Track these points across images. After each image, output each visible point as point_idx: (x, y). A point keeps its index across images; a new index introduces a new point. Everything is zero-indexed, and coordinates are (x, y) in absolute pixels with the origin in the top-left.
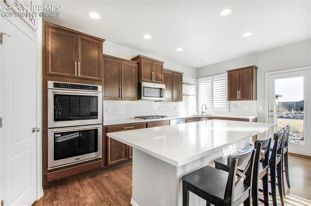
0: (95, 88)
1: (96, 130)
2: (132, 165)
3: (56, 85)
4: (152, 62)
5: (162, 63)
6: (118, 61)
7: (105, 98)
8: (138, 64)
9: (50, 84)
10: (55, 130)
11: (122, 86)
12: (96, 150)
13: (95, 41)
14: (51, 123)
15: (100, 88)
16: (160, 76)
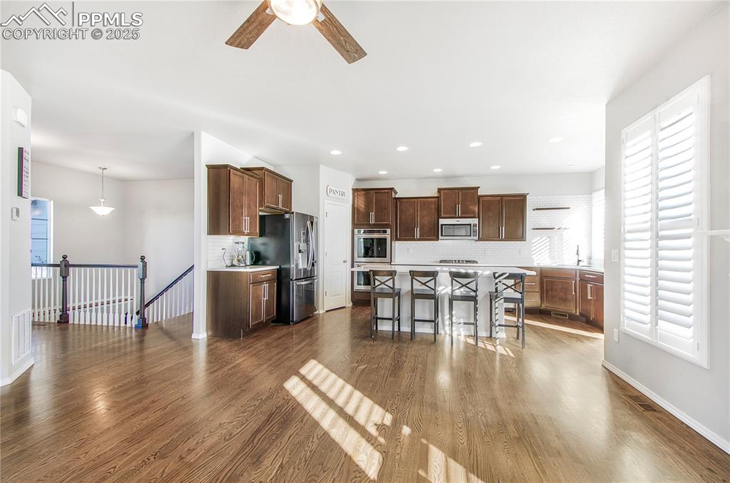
4: (458, 191)
5: (476, 189)
9: (356, 231)
11: (419, 226)
13: (386, 191)
16: (472, 207)
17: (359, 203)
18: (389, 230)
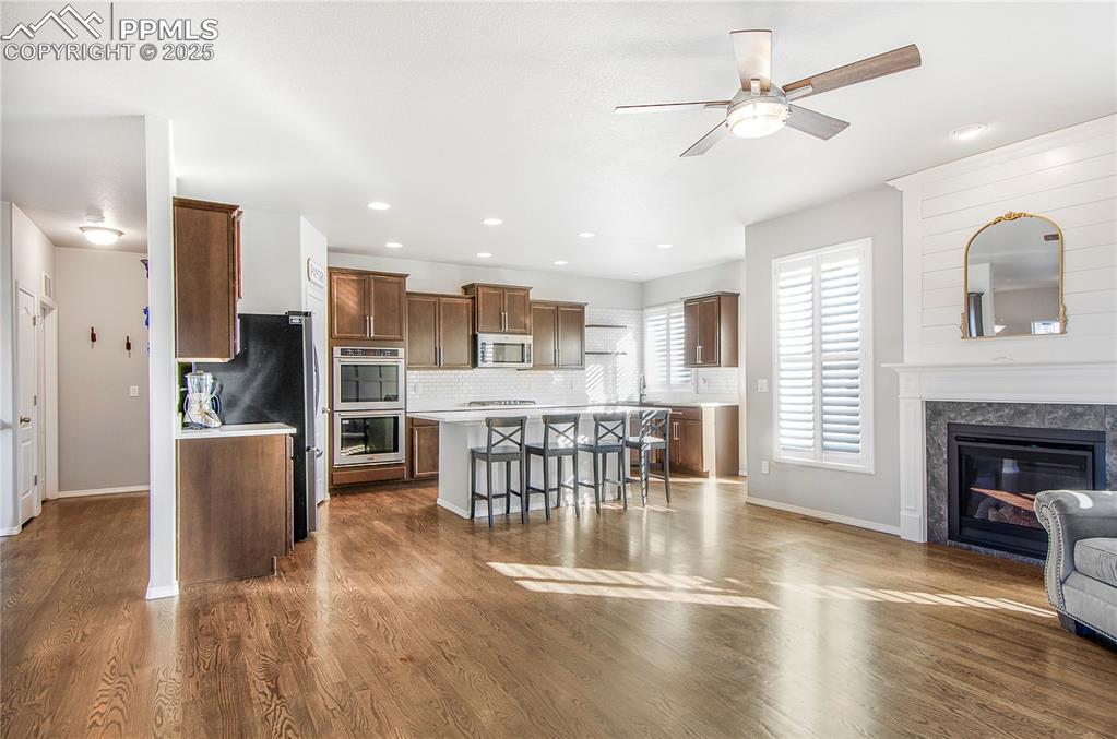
0: (395, 353)
1: (396, 419)
2: (437, 485)
3: (344, 352)
4: (502, 291)
5: (527, 290)
6: (433, 300)
7: (409, 367)
8: (473, 298)
9: (337, 350)
10: (342, 414)
11: (442, 344)
12: (396, 449)
13: (395, 279)
14: (339, 405)
15: (401, 351)
16: (522, 319)
17: (341, 296)
18: (403, 350)
